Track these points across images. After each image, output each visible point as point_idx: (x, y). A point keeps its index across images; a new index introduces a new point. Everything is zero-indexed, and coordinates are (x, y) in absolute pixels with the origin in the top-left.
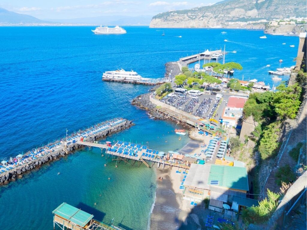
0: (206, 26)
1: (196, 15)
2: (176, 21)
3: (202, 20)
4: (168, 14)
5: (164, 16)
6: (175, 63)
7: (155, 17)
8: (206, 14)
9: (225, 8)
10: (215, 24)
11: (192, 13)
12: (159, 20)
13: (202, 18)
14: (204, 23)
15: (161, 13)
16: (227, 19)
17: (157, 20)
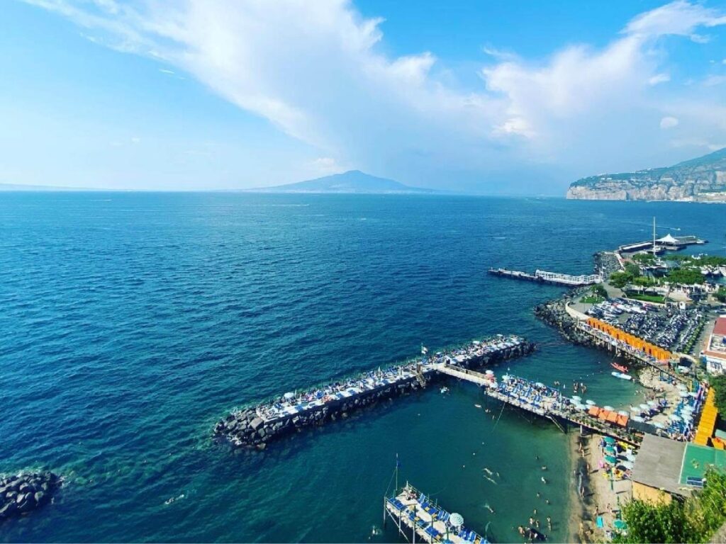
0: (663, 199)
1: (644, 181)
2: (610, 189)
3: (657, 188)
4: (597, 179)
5: (592, 182)
6: (611, 253)
7: (575, 184)
8: (662, 179)
9: (696, 170)
10: (681, 195)
11: (637, 178)
12: (583, 188)
13: (655, 186)
14: (660, 193)
15: (585, 178)
16: (702, 188)
17: (579, 188)
